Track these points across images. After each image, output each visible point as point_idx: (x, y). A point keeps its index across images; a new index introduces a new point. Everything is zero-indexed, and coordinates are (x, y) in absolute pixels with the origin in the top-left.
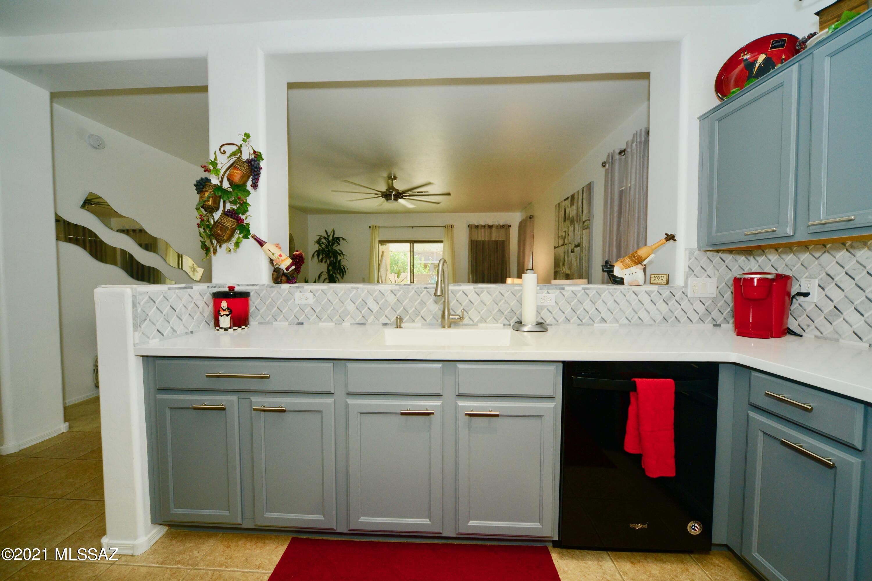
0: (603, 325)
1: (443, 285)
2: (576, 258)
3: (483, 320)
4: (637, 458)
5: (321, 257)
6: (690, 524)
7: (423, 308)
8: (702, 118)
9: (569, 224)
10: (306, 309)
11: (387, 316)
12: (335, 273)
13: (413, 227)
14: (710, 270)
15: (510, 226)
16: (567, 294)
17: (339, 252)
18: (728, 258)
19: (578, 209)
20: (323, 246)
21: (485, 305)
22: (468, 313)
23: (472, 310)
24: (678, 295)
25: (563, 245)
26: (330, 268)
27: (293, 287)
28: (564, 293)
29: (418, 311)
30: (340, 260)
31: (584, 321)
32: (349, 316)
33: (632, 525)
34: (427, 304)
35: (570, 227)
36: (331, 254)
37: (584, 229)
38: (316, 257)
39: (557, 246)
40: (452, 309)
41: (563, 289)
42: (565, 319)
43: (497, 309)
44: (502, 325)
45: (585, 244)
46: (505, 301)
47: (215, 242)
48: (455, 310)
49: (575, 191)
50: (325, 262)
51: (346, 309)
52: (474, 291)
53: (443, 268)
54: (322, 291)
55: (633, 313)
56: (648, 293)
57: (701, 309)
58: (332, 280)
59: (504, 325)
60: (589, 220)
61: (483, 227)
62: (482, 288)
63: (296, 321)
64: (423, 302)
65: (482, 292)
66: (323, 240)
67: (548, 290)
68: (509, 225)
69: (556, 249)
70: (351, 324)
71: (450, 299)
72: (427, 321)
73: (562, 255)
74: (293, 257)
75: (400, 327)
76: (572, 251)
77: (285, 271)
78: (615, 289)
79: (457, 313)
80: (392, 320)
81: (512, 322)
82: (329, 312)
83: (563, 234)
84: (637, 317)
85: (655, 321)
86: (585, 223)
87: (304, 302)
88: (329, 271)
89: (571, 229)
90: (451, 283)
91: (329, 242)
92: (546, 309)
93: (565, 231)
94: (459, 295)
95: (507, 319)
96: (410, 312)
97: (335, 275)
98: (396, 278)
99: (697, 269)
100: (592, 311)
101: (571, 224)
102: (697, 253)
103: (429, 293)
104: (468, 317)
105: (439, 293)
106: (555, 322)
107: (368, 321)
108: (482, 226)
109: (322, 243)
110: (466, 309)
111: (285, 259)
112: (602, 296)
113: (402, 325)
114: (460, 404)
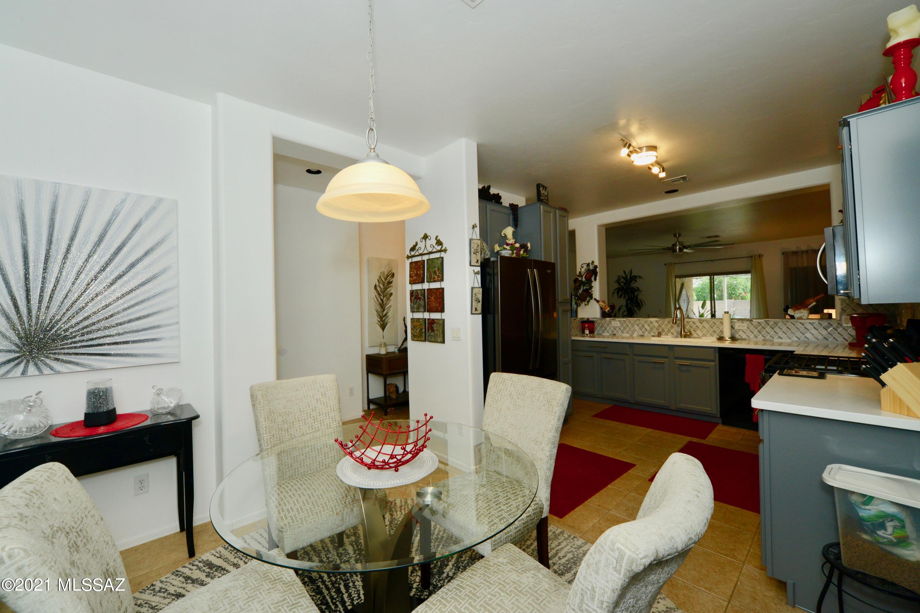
3: (705, 335)
5: (620, 293)
10: (617, 328)
11: (654, 332)
12: (632, 306)
13: (712, 261)
16: (754, 324)
17: (636, 288)
20: (622, 284)
21: (706, 328)
23: (698, 331)
24: (835, 325)
26: (629, 302)
29: (669, 330)
30: (637, 295)
31: (767, 338)
32: (636, 332)
34: (674, 327)
36: (629, 291)
38: (616, 294)
40: (685, 329)
41: (752, 321)
42: (754, 336)
43: (713, 330)
46: (717, 326)
47: (580, 302)
50: (624, 298)
51: (635, 329)
52: (699, 321)
55: (801, 334)
56: (811, 324)
58: (630, 314)
63: (612, 333)
64: (672, 326)
65: (703, 322)
66: (622, 280)
67: (743, 321)
70: (637, 336)
71: (686, 325)
72: (674, 335)
74: (610, 306)
75: (660, 336)
77: (608, 313)
79: (689, 331)
80: (656, 334)
82: (627, 330)
84: (805, 337)
85: (818, 340)
87: (615, 325)
88: (627, 305)
90: (686, 318)
91: (627, 280)
92: (741, 331)
94: (691, 323)
96: (665, 331)
97: (632, 308)
98: (701, 309)
99: (849, 310)
100: (771, 332)
102: (847, 301)
104: (697, 334)
106: (748, 338)
108: (803, 252)
109: (621, 282)
110: (695, 330)
114: (676, 361)
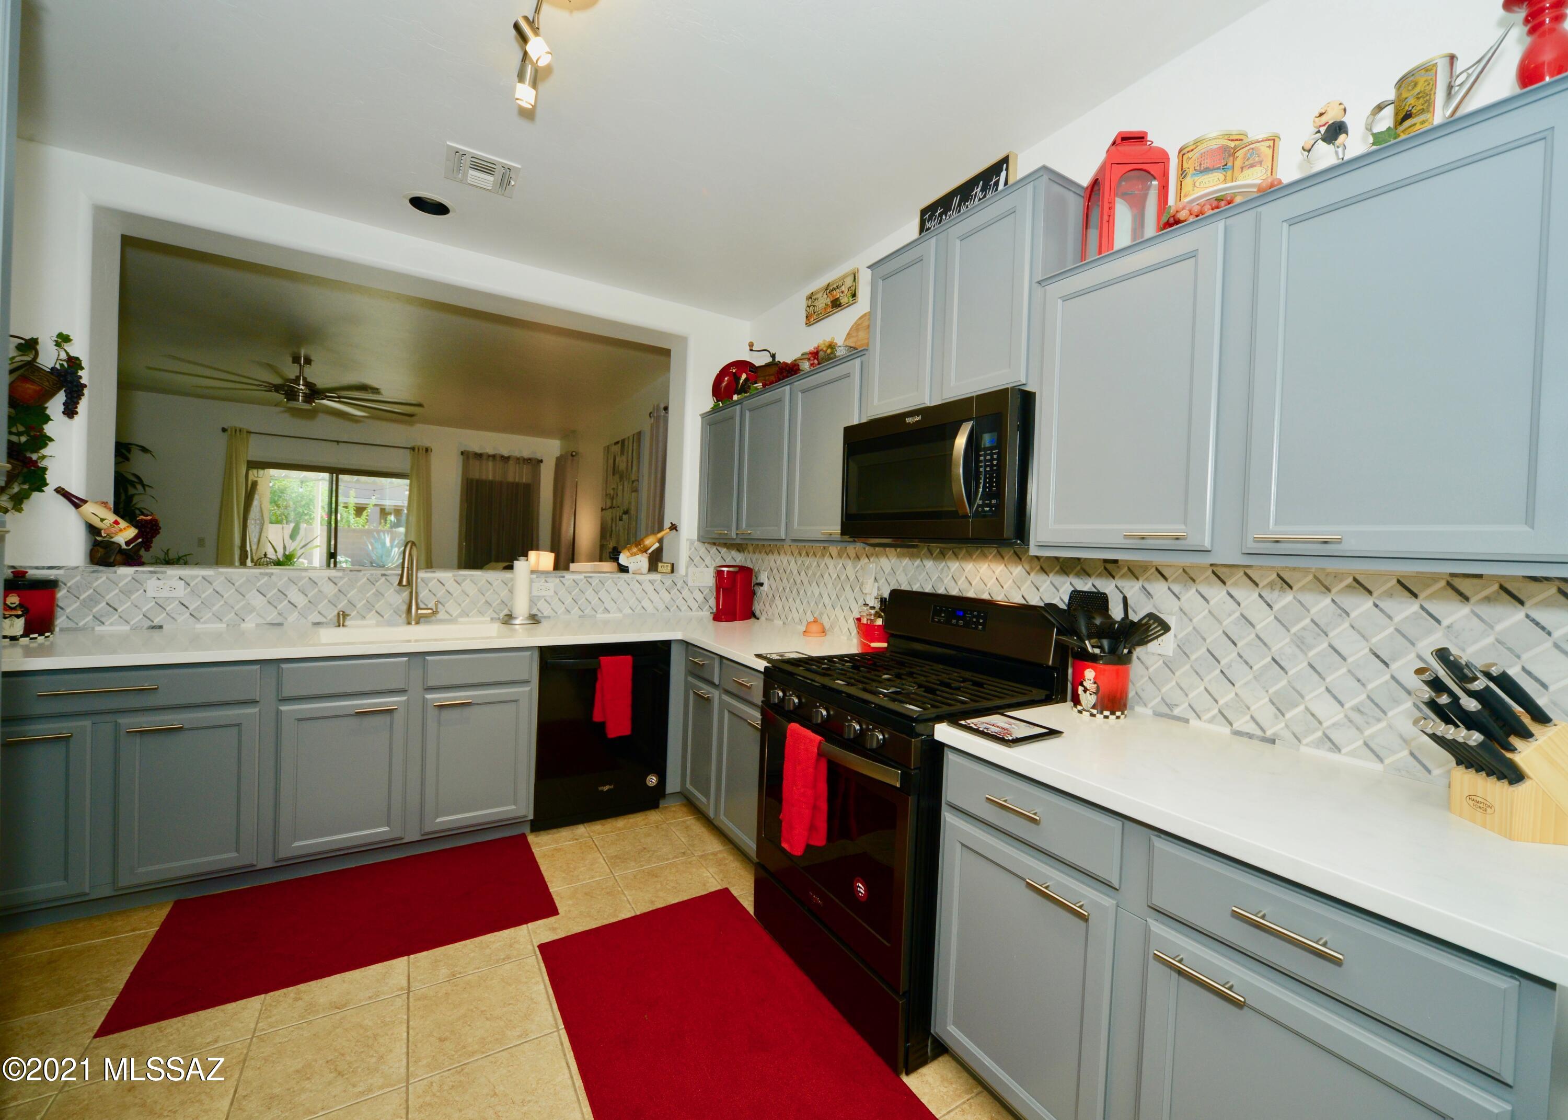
0: (607, 616)
1: (410, 572)
2: (624, 530)
3: (464, 613)
4: (602, 725)
6: (649, 777)
7: (378, 601)
8: (704, 416)
9: (618, 480)
10: (169, 605)
11: (322, 612)
13: (338, 442)
14: (708, 560)
15: (541, 461)
16: (567, 583)
18: (723, 550)
19: (627, 462)
21: (468, 596)
22: (444, 606)
23: (450, 602)
24: (680, 584)
25: (611, 508)
27: (143, 572)
28: (564, 582)
29: (371, 604)
31: (586, 612)
32: (255, 613)
33: (600, 788)
34: (385, 596)
35: (619, 484)
37: (632, 492)
39: (604, 508)
40: (421, 601)
41: (563, 577)
42: (565, 610)
43: (484, 600)
44: (489, 619)
45: (633, 512)
46: (494, 590)
48: (426, 603)
49: (626, 437)
51: (249, 604)
52: (453, 579)
53: (410, 554)
54: (203, 578)
55: (637, 602)
56: (651, 583)
57: (700, 597)
59: (492, 619)
60: (638, 480)
61: (491, 458)
62: (464, 576)
63: (147, 623)
64: (379, 592)
65: (464, 580)
67: (547, 579)
68: (540, 459)
69: (604, 511)
70: (257, 625)
71: (420, 589)
72: (385, 617)
73: (610, 522)
74: (137, 524)
75: (343, 626)
76: (621, 519)
77: (124, 546)
78: (619, 578)
79: (429, 607)
80: (329, 618)
81: (502, 615)
82: (215, 608)
83: (612, 492)
84: (640, 607)
85: (658, 610)
86: (635, 484)
87: (164, 594)
89: (620, 487)
90: (423, 569)
92: (543, 600)
93: (613, 489)
94: (433, 584)
95: (495, 612)
96: (358, 607)
98: (288, 541)
99: (697, 559)
100: (595, 601)
101: (620, 481)
102: (697, 543)
103: (388, 581)
104: (444, 611)
105: (404, 583)
106: (555, 614)
107: (288, 619)
108: (489, 456)
110: (441, 600)
111: (124, 529)
112: (606, 585)
113: (346, 624)
114: (428, 696)
